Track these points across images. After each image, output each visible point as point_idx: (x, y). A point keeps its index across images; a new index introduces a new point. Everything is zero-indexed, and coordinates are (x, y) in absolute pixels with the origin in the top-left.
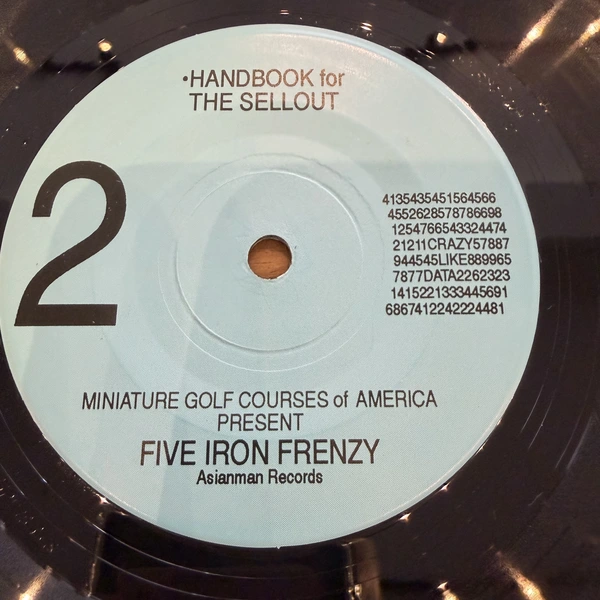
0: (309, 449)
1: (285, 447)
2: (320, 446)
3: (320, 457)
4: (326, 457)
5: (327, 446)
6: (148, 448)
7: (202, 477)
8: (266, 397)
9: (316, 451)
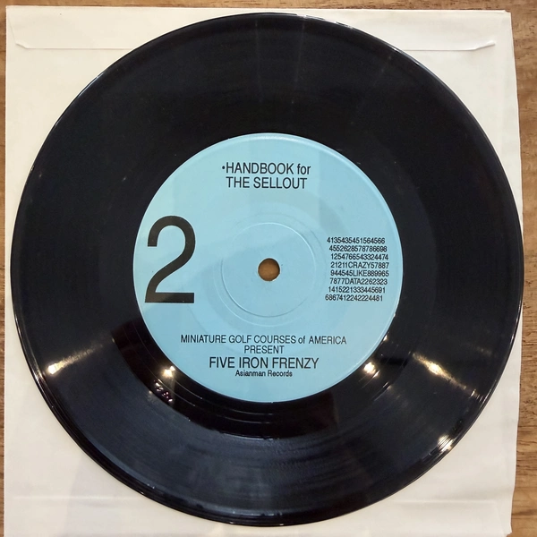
0: (287, 362)
1: (275, 361)
2: (291, 361)
3: (291, 365)
4: (294, 365)
5: (295, 361)
6: (213, 360)
7: (238, 373)
8: (267, 338)
9: (290, 363)
